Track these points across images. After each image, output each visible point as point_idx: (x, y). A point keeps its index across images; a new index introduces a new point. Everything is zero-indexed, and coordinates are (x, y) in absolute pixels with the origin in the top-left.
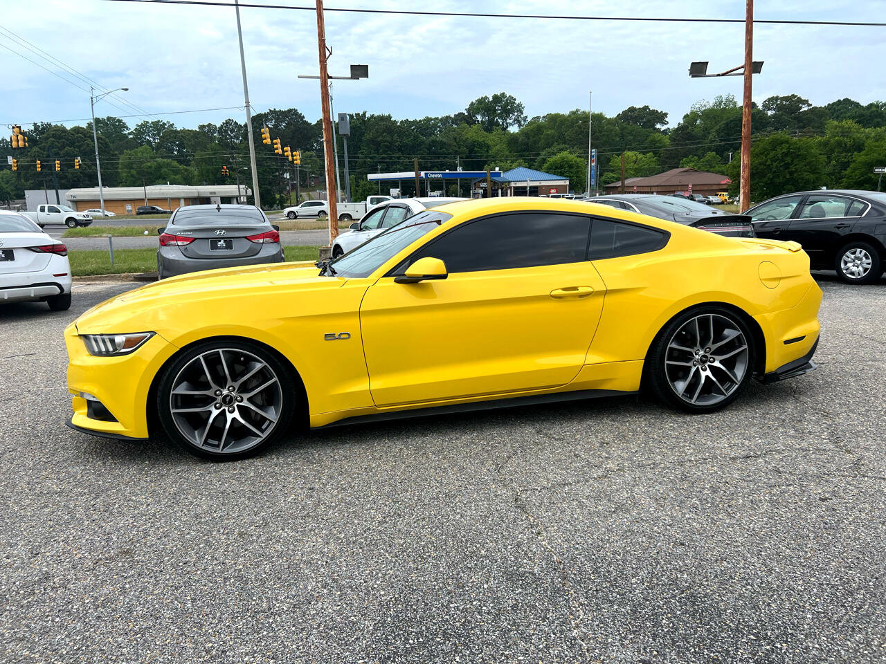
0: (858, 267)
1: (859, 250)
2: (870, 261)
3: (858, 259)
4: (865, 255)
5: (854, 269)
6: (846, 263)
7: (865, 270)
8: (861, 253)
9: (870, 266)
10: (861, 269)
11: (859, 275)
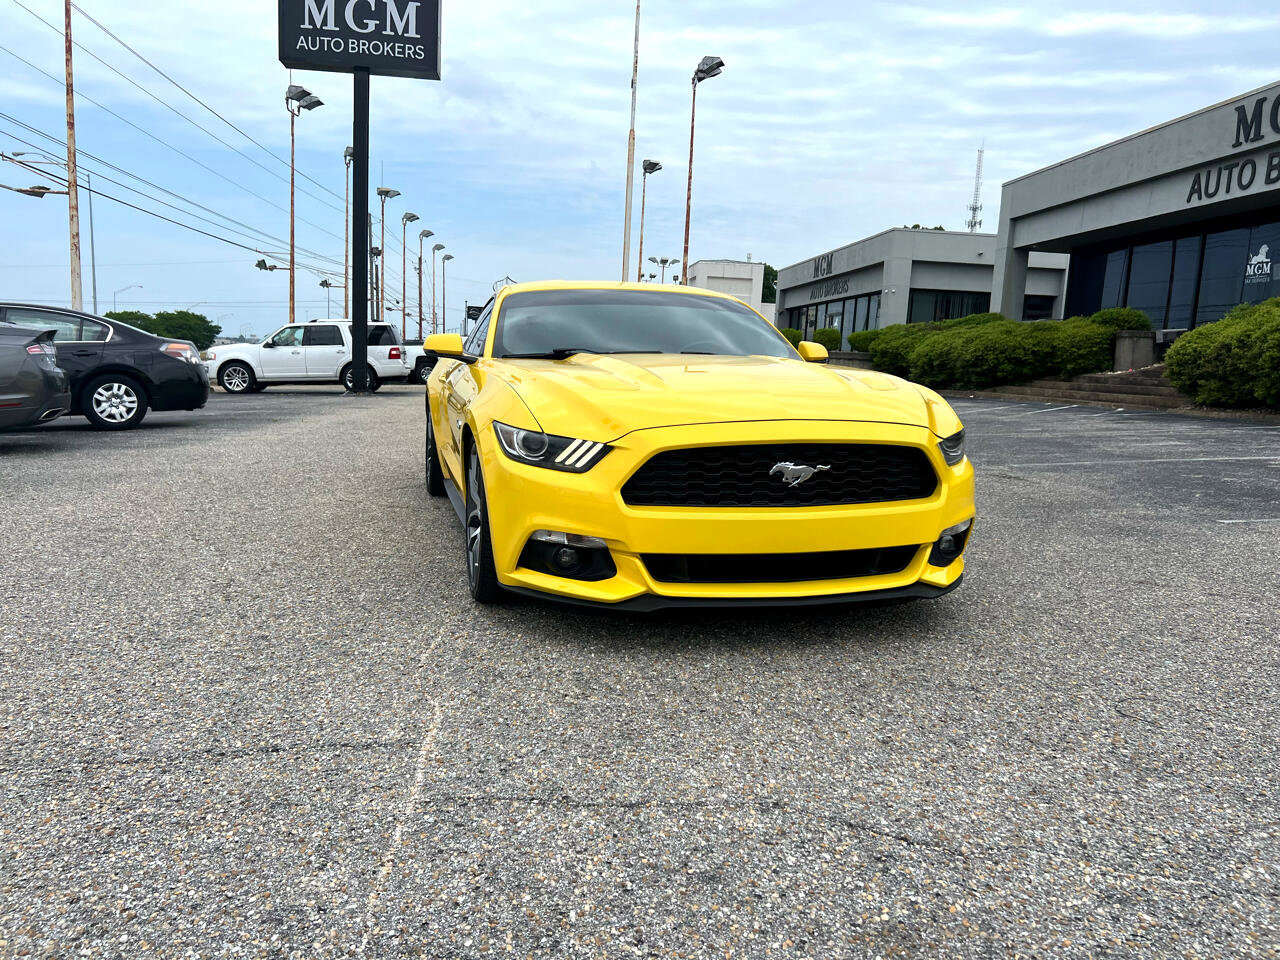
0: (117, 407)
1: (116, 385)
2: (134, 398)
3: (117, 396)
4: (127, 393)
5: (114, 411)
6: (99, 403)
7: (129, 410)
8: (119, 389)
9: (135, 405)
10: (123, 409)
11: (122, 417)
